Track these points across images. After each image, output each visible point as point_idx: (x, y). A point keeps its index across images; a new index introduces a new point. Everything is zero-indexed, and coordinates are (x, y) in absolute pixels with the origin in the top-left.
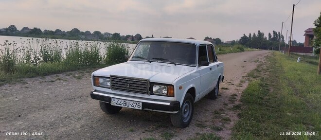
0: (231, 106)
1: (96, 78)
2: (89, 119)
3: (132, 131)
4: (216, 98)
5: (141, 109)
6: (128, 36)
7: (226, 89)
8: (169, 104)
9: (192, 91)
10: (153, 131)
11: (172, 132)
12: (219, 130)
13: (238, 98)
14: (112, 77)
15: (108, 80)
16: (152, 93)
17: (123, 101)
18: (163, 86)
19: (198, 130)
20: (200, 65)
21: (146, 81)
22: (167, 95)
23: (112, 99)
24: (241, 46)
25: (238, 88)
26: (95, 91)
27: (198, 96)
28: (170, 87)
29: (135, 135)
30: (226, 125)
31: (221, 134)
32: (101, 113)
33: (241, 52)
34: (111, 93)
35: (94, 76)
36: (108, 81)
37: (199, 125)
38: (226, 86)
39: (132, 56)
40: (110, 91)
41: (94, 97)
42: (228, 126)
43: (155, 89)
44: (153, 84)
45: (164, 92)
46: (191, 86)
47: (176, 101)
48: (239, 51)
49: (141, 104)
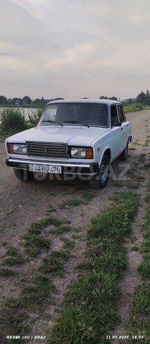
0: (142, 165)
1: (10, 145)
2: (6, 187)
3: (53, 195)
4: (126, 159)
5: (60, 172)
6: (15, 100)
7: (134, 149)
8: (88, 166)
9: (108, 152)
10: (72, 194)
11: (92, 193)
12: (135, 188)
13: (147, 157)
14: (28, 143)
15: (23, 146)
16: (71, 157)
17: (41, 167)
18: (81, 149)
19: (115, 189)
20: (113, 125)
21: (64, 145)
22: (86, 158)
23: (30, 166)
24: (139, 104)
25: (145, 148)
26: (10, 158)
27: (113, 156)
28: (89, 149)
29: (57, 198)
30: (141, 183)
31: (138, 192)
32: (15, 181)
33: (140, 110)
34: (27, 160)
35: (7, 143)
36: (23, 148)
37: (115, 185)
38: (133, 147)
39: (41, 120)
40: (26, 157)
41: (9, 164)
42: (144, 184)
43: (73, 152)
44: (71, 147)
45: (82, 155)
46: (107, 148)
47: (95, 163)
48: (137, 110)
49: (60, 168)
